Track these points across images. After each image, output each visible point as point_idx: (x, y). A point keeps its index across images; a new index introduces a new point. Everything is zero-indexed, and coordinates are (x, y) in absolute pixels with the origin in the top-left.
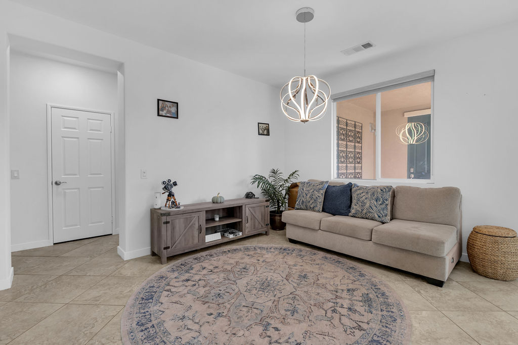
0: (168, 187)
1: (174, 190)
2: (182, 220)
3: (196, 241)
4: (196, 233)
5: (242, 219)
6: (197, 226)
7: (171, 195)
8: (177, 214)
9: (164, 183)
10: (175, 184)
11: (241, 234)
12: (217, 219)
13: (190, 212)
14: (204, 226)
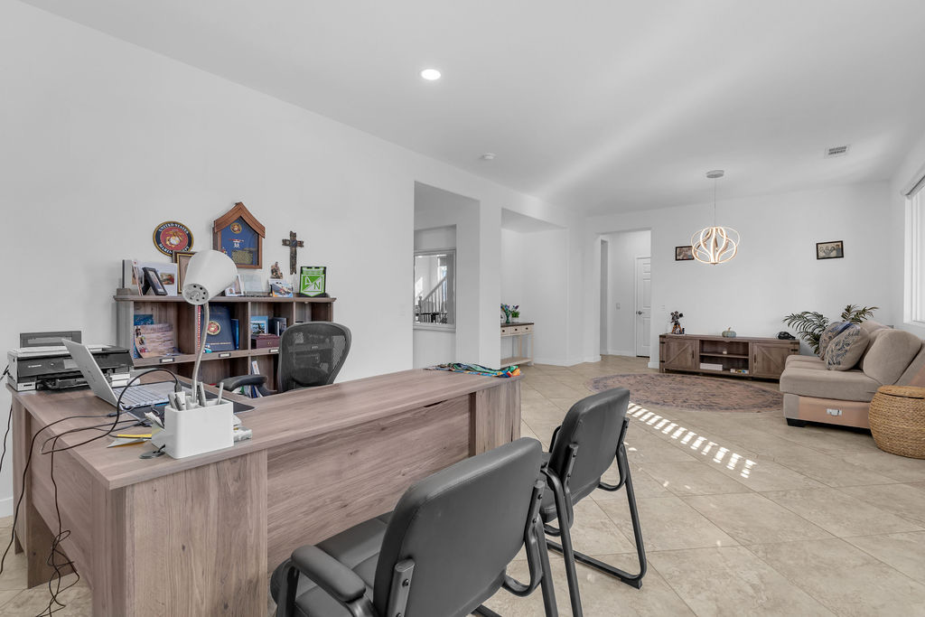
0: (676, 317)
1: (680, 320)
2: (676, 344)
3: (689, 364)
4: (690, 357)
5: (748, 355)
6: (690, 351)
7: (677, 324)
8: (678, 338)
9: (672, 314)
10: (681, 315)
11: (747, 372)
12: (725, 352)
13: (692, 338)
14: (698, 354)
